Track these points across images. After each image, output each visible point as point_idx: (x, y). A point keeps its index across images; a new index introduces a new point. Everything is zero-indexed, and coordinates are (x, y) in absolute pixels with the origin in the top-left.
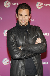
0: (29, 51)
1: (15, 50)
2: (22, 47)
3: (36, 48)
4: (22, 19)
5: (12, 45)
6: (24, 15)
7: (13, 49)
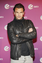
2: (18, 35)
3: (28, 35)
5: (11, 34)
6: (19, 13)
7: (12, 37)
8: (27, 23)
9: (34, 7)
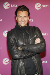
0: (28, 51)
1: (15, 51)
2: (21, 47)
3: (35, 48)
4: (21, 21)
5: (12, 45)
6: (23, 17)
7: (13, 50)
8: (34, 31)
9: (42, 7)
